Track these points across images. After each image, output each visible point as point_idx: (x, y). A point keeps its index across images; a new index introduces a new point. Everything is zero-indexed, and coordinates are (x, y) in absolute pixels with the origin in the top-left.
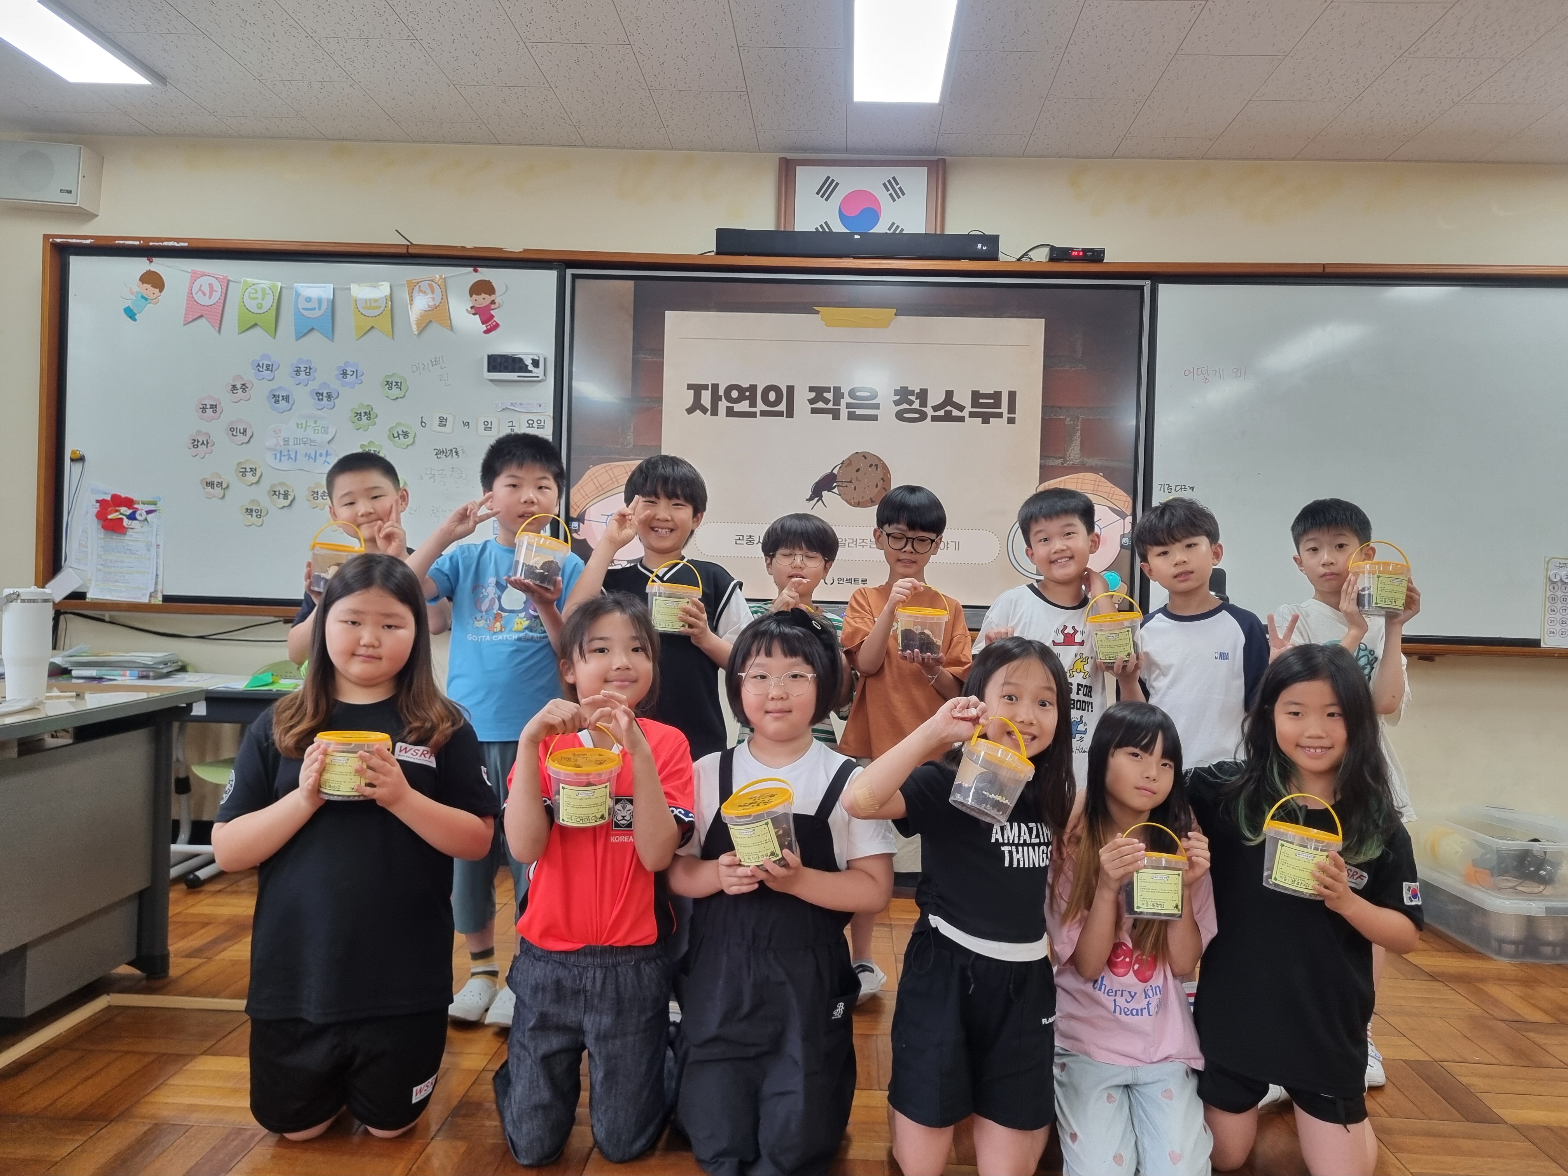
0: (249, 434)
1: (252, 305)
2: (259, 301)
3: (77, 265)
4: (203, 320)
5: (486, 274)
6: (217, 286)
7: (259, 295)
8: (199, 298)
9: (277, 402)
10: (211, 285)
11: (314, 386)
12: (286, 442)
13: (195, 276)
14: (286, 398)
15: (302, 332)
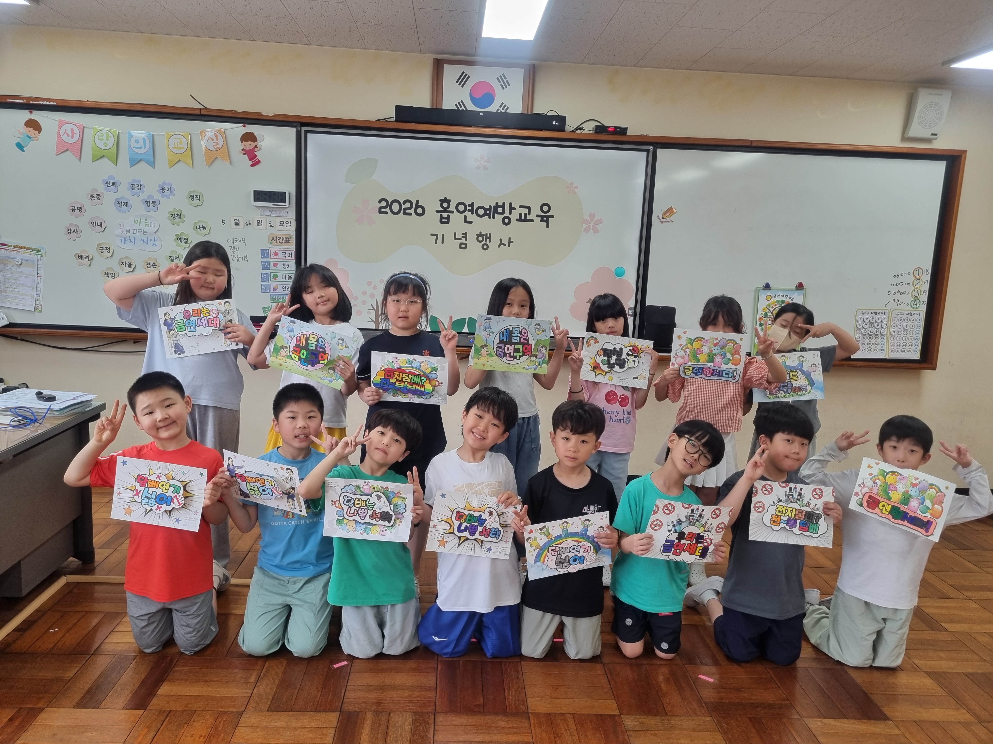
0: (104, 226)
1: (101, 145)
2: (105, 141)
4: (68, 153)
6: (76, 131)
7: (105, 137)
8: (65, 138)
9: (120, 206)
10: (72, 130)
11: (144, 196)
12: (128, 232)
13: (62, 124)
14: (127, 204)
15: (134, 162)
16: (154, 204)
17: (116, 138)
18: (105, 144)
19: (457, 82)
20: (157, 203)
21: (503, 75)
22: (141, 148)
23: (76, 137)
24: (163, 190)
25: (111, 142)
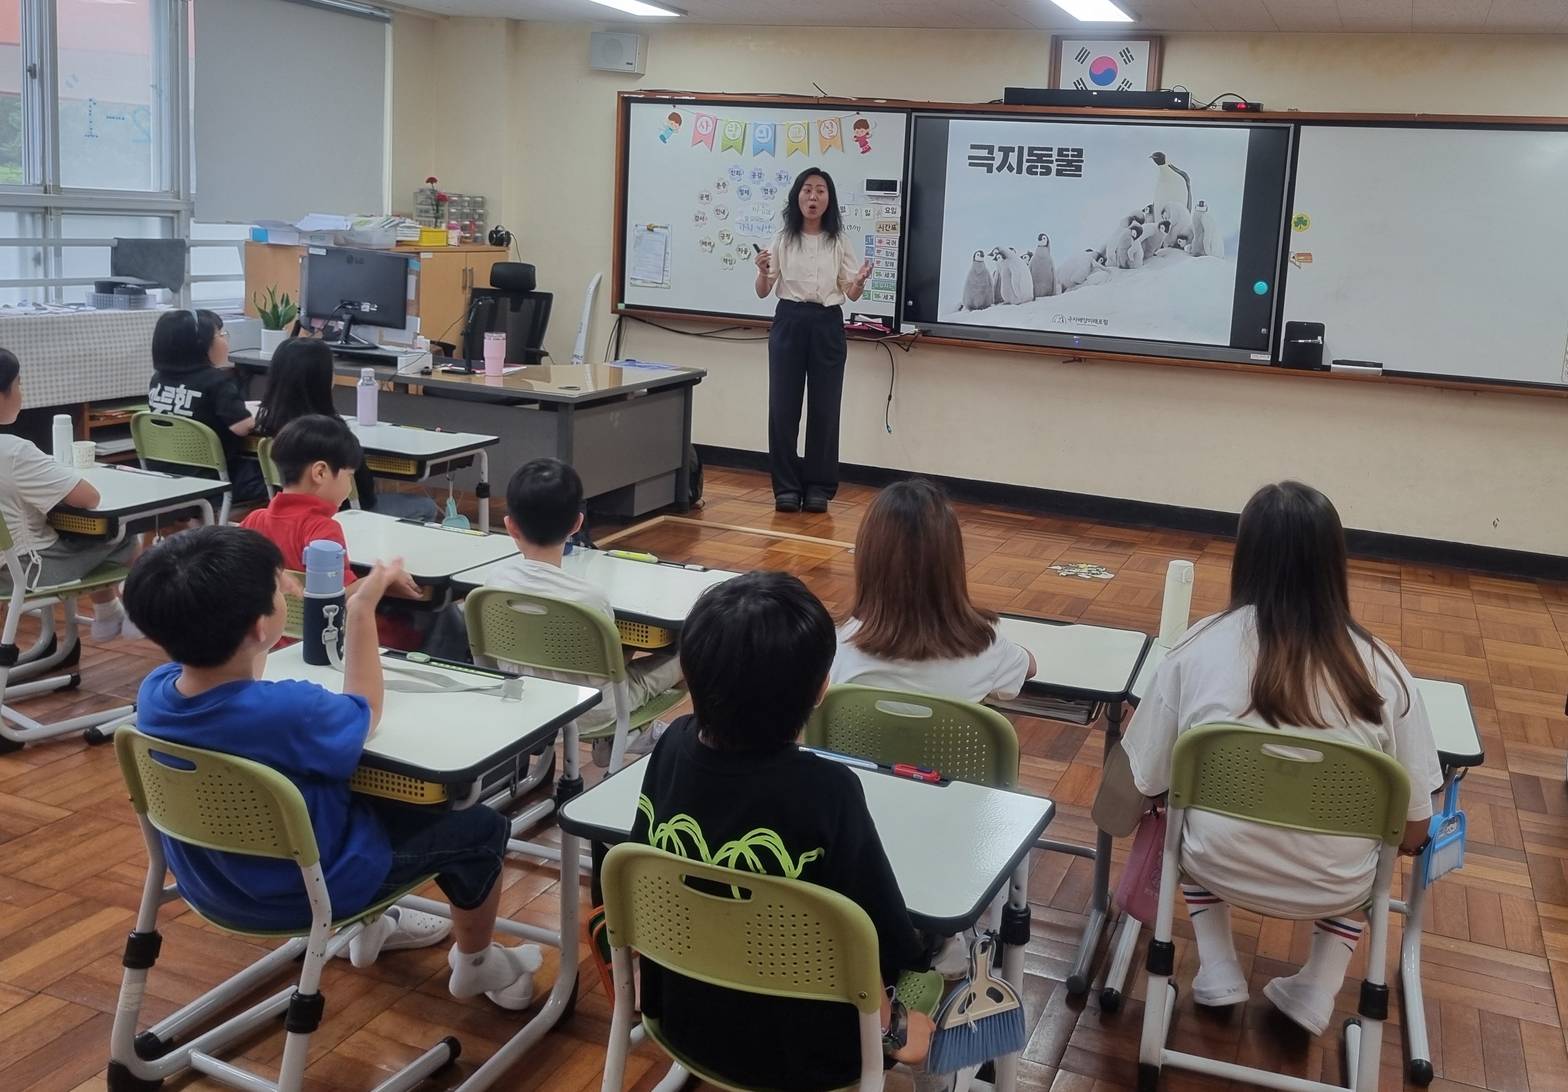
0: (726, 213)
1: (729, 135)
2: (734, 132)
3: (634, 107)
4: (702, 143)
5: (864, 115)
6: (710, 123)
7: (734, 129)
8: (701, 130)
9: (742, 194)
10: (707, 122)
11: (763, 184)
12: (747, 219)
13: (699, 116)
14: (747, 192)
15: (757, 151)
16: (771, 191)
17: (743, 128)
18: (734, 135)
19: (1076, 59)
20: (774, 190)
21: (1127, 49)
22: (764, 138)
23: (710, 128)
24: (780, 177)
25: (739, 133)
